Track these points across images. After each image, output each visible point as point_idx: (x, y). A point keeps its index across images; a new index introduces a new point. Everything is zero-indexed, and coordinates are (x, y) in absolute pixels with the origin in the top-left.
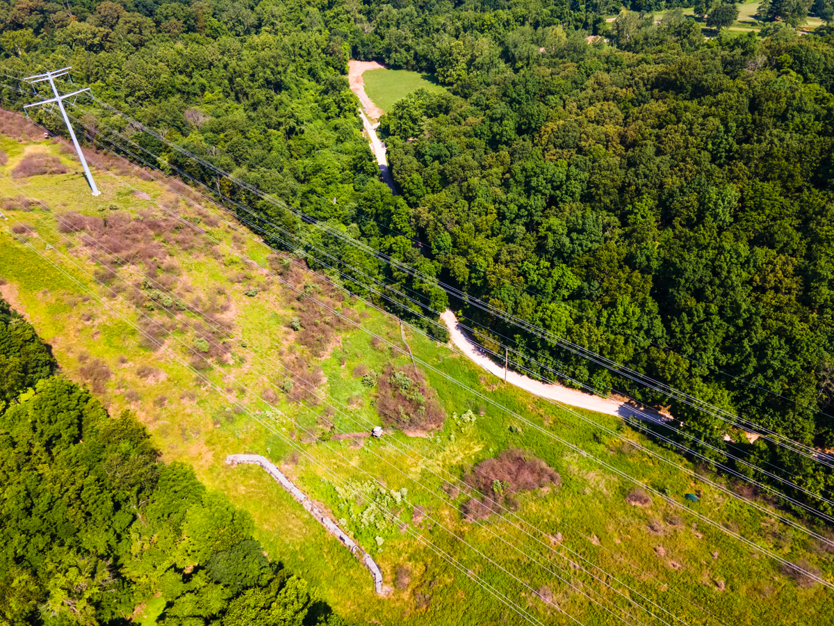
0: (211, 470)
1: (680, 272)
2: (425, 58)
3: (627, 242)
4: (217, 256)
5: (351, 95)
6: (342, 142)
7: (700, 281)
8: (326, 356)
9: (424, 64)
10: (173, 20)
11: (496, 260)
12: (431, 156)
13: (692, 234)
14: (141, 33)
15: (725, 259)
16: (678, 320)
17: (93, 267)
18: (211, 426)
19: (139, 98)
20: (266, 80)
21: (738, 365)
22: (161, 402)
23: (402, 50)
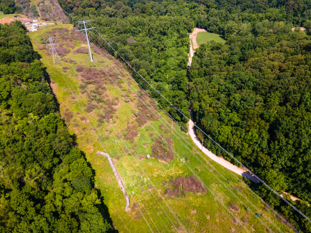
0: (91, 154)
1: (280, 124)
2: (222, 29)
3: (264, 108)
4: (121, 87)
5: (188, 40)
6: (179, 56)
7: (289, 129)
8: (143, 127)
9: (222, 32)
10: (138, 9)
11: (210, 106)
12: (204, 64)
13: (292, 110)
14: (126, 12)
15: (303, 123)
16: (273, 143)
17: (80, 83)
18: (96, 141)
19: (119, 33)
20: (160, 31)
21: (295, 168)
22: (84, 129)
23: (215, 26)
